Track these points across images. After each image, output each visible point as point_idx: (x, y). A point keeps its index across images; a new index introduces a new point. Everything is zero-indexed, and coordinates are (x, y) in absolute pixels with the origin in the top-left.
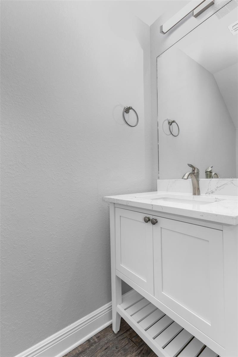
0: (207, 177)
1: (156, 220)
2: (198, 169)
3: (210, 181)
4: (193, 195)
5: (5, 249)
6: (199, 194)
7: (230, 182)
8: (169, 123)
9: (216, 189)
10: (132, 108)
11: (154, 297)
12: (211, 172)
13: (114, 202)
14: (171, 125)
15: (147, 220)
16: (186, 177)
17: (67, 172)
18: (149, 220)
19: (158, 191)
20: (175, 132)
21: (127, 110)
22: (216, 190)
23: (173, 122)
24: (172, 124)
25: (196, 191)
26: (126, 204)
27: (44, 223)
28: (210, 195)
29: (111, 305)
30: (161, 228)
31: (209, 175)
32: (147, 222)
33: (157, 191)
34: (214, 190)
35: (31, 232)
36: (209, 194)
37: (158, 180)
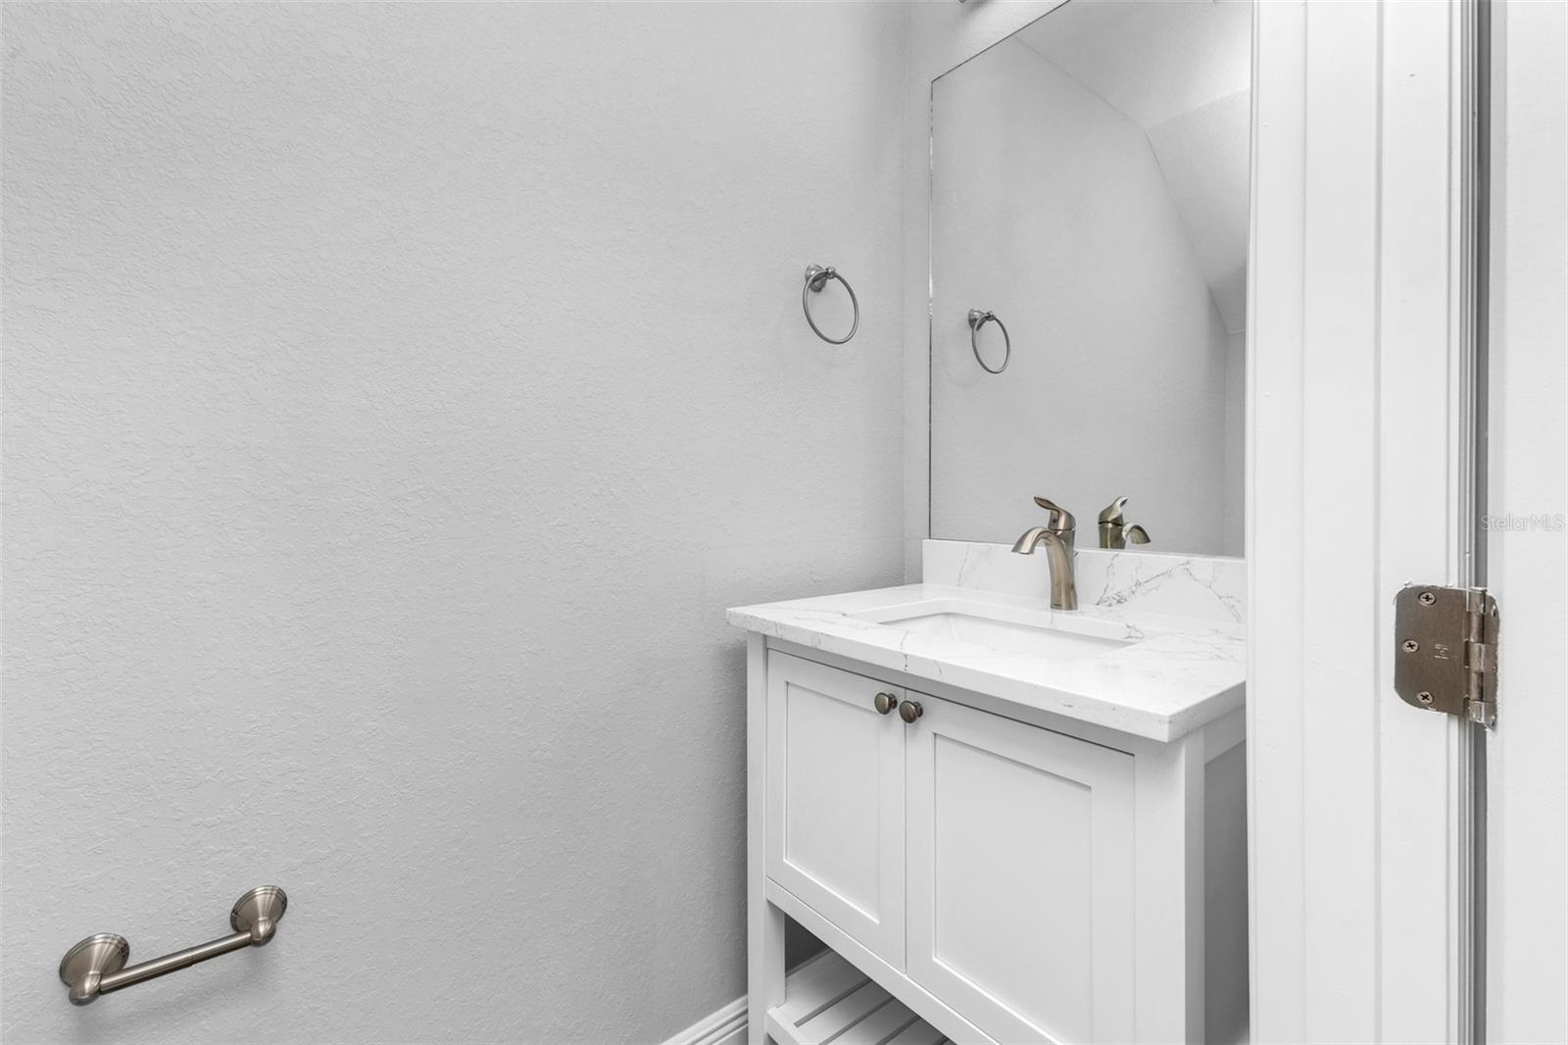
0: (1103, 545)
1: (917, 705)
2: (1070, 517)
3: (1113, 559)
4: (1052, 607)
5: (371, 803)
6: (1071, 605)
7: (1182, 567)
8: (972, 321)
9: (1134, 589)
10: (834, 275)
11: (905, 976)
12: (1118, 523)
13: (766, 633)
14: (980, 326)
15: (886, 705)
16: (1026, 547)
17: (593, 519)
18: (893, 703)
19: (925, 585)
20: (994, 356)
21: (819, 280)
22: (1133, 592)
23: (989, 317)
24: (984, 325)
25: (1065, 595)
26: (810, 645)
27: (511, 708)
28: (1111, 611)
29: (744, 1009)
30: (935, 734)
31: (1112, 532)
32: (885, 712)
33: (921, 582)
34: (1126, 594)
35: (463, 742)
36: (1110, 605)
37: (927, 542)
